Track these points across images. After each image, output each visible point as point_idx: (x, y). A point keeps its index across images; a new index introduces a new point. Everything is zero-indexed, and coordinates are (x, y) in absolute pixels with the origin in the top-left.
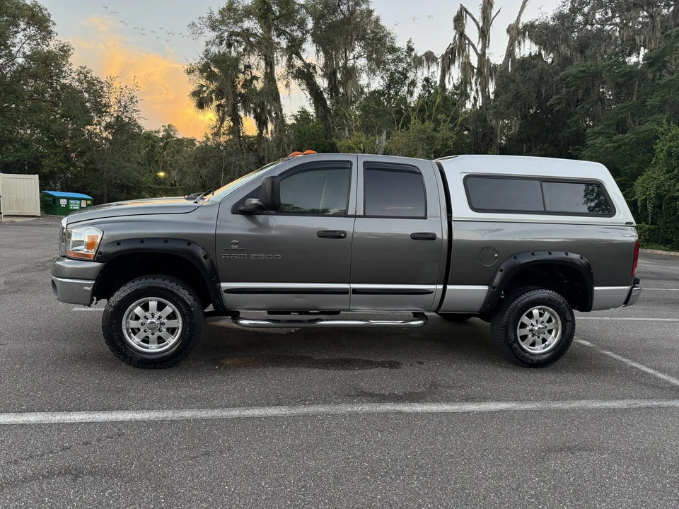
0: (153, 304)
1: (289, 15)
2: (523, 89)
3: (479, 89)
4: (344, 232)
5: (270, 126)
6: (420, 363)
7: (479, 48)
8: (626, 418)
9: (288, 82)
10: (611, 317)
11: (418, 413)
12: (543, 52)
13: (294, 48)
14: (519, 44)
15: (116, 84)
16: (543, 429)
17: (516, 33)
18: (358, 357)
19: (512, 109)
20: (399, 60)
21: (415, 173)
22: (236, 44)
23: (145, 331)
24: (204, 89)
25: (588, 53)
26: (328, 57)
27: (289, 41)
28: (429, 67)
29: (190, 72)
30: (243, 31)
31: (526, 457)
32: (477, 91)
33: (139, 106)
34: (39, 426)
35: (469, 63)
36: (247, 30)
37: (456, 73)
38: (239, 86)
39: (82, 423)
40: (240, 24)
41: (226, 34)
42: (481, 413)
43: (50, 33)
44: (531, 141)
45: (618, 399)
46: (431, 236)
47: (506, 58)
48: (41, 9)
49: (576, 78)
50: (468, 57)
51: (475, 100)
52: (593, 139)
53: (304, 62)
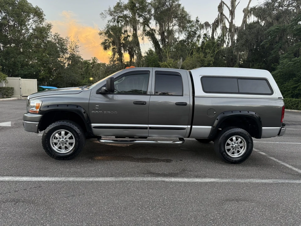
0: (63, 133)
1: (143, 8)
2: (249, 38)
3: (230, 38)
4: (145, 102)
5: (135, 57)
6: (181, 160)
7: (230, 20)
8: (270, 187)
9: (143, 38)
10: (280, 142)
11: (172, 182)
12: (259, 21)
13: (146, 22)
14: (249, 17)
15: (69, 40)
16: (228, 191)
17: (247, 12)
18: (154, 157)
19: (244, 47)
20: (193, 26)
21: (178, 76)
22: (121, 21)
23: (60, 144)
24: (107, 41)
25: (281, 20)
26: (161, 26)
27: (144, 19)
28: (206, 29)
29: (100, 34)
30: (124, 15)
31: (215, 203)
32: (229, 39)
33: (79, 49)
34: (8, 182)
35: (225, 26)
36: (126, 15)
37: (219, 31)
38: (122, 40)
39: (26, 181)
40: (122, 13)
41: (116, 17)
42: (201, 183)
43: (43, 19)
44: (254, 61)
45: (269, 179)
46: (184, 104)
47: (242, 24)
48: (39, 9)
49: (274, 32)
50: (225, 23)
51: (228, 43)
52: (283, 60)
53: (150, 28)
